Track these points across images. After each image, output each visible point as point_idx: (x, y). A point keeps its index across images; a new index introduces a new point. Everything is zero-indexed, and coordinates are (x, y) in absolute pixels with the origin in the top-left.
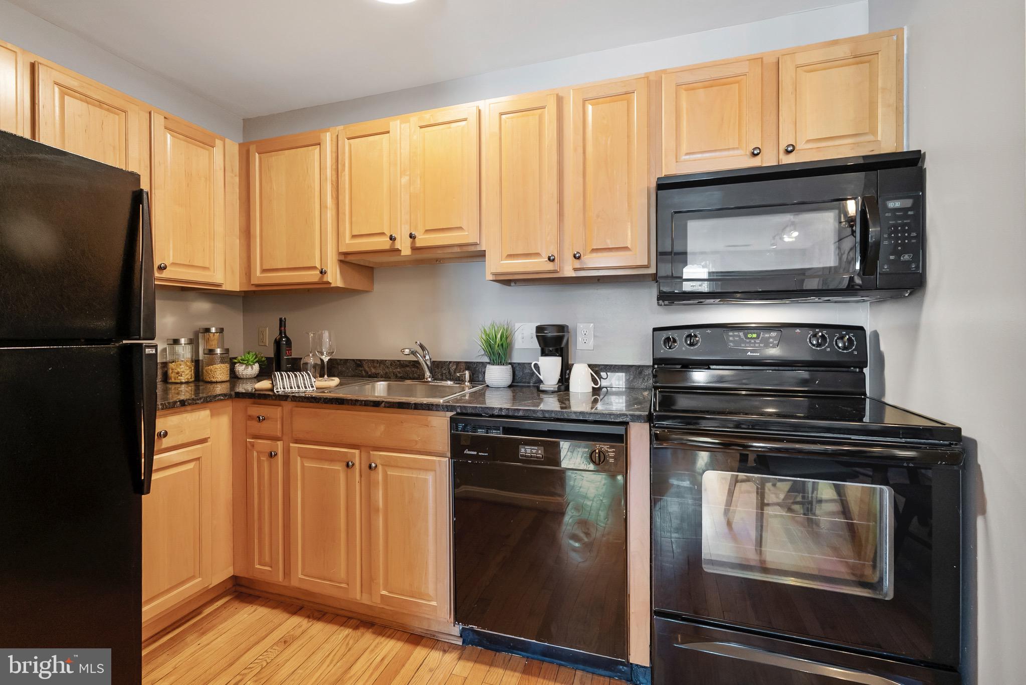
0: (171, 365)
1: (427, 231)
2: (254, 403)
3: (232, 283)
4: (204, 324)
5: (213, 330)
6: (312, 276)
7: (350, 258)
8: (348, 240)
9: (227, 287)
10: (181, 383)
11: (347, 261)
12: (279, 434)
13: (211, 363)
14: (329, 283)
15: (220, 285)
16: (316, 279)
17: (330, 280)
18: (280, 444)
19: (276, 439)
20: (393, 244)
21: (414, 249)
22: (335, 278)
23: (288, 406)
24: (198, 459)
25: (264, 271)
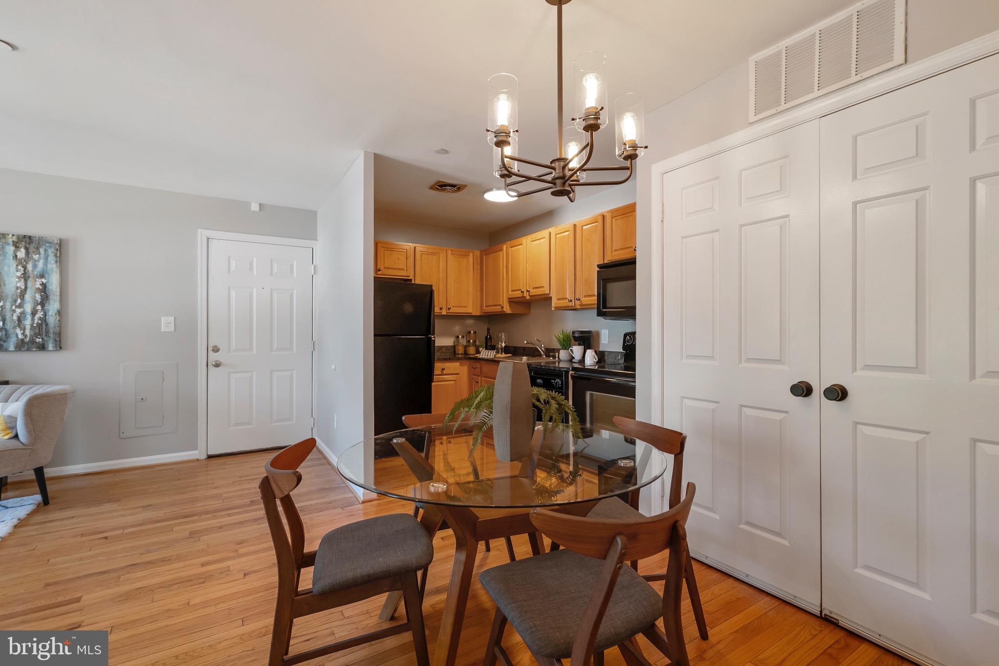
0: (456, 347)
1: (534, 288)
2: (475, 362)
3: (477, 313)
4: (469, 330)
5: (472, 332)
6: (498, 309)
7: (512, 300)
8: (510, 293)
9: (474, 314)
10: (460, 354)
11: (512, 301)
12: (479, 374)
13: (469, 346)
14: (504, 312)
15: (471, 313)
16: (500, 310)
17: (505, 310)
18: (480, 378)
19: (478, 376)
20: (523, 294)
21: (531, 296)
22: (507, 309)
23: (482, 362)
24: (455, 380)
25: (486, 306)
